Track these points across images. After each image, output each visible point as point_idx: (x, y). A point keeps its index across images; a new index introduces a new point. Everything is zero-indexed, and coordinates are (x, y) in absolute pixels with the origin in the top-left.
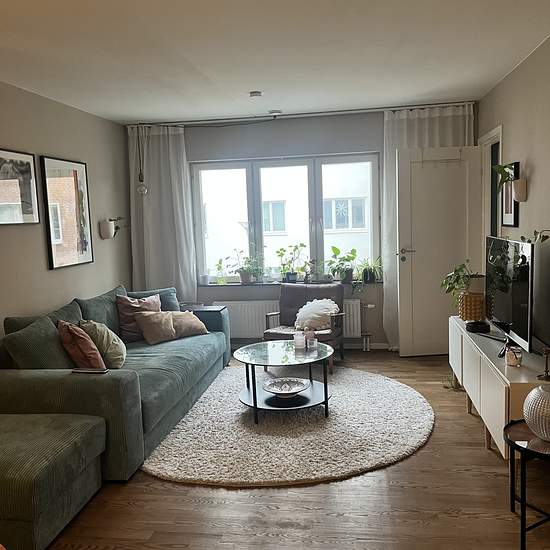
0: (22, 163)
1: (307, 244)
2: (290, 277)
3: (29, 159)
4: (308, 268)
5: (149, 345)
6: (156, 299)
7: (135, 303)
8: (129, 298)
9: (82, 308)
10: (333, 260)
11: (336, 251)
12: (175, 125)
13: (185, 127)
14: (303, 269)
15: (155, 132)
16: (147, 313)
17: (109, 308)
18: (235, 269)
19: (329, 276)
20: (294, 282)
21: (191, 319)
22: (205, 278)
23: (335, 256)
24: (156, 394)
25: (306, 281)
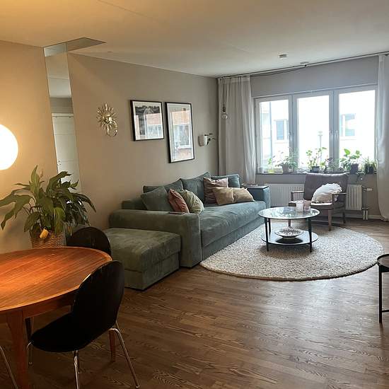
0: (155, 108)
1: (328, 147)
2: (315, 169)
3: (159, 105)
4: (327, 164)
5: (218, 205)
6: (226, 180)
7: (213, 182)
8: (210, 179)
9: (184, 184)
10: (345, 158)
11: (347, 152)
12: (245, 75)
13: (251, 76)
14: (323, 164)
15: (234, 80)
16: (219, 188)
17: (199, 184)
18: (279, 163)
19: (341, 169)
20: (317, 172)
21: (245, 193)
22: (260, 169)
23: (346, 156)
24: (210, 228)
25: (325, 172)
